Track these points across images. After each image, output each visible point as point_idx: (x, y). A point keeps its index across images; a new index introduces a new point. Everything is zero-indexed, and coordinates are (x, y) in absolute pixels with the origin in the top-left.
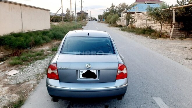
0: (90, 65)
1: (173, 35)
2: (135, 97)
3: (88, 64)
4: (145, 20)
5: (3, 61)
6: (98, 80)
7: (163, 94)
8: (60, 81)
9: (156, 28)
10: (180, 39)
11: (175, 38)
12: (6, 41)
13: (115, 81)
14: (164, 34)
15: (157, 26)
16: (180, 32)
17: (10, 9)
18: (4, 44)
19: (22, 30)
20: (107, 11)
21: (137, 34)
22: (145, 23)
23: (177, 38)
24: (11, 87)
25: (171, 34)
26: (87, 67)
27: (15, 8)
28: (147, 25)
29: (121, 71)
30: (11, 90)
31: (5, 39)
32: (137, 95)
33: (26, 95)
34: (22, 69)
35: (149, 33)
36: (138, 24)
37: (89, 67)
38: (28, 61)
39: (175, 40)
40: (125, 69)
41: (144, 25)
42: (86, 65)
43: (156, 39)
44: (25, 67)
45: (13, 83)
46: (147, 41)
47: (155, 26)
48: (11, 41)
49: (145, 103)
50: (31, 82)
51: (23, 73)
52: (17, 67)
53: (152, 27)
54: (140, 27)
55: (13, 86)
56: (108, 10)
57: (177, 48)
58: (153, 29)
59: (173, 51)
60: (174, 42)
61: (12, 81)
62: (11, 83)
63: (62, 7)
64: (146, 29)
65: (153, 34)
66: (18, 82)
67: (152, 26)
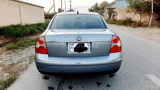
0: (81, 37)
1: (151, 24)
2: (127, 74)
3: (79, 36)
4: (126, 13)
5: (2, 47)
6: (91, 53)
7: (155, 72)
8: (48, 55)
9: (135, 19)
10: (158, 27)
11: (153, 26)
12: (5, 31)
13: (109, 54)
14: (143, 24)
15: (136, 17)
16: (158, 21)
17: (10, 5)
18: (4, 34)
19: (21, 24)
20: (91, 8)
21: (118, 25)
22: (125, 16)
23: (155, 26)
24: (5, 68)
25: (150, 23)
26: (78, 39)
27: (14, 5)
28: (127, 17)
29: (115, 44)
30: (5, 70)
31: (5, 29)
32: (129, 73)
33: (18, 74)
34: (18, 52)
35: (129, 23)
36: (119, 17)
37: (80, 39)
38: (23, 46)
39: (153, 28)
40: (119, 41)
41: (125, 18)
42: (77, 37)
43: (137, 28)
44: (20, 51)
45: (7, 64)
46: (129, 29)
47: (134, 17)
48: (10, 30)
49: (139, 80)
50: (24, 63)
51: (17, 56)
52: (13, 51)
53: (131, 19)
54: (120, 20)
55: (6, 66)
56: (93, 7)
57: (157, 34)
58: (133, 20)
59: (154, 36)
60: (153, 29)
61: (7, 62)
62: (6, 64)
63: (54, 5)
64: (127, 20)
65: (133, 24)
66: (12, 63)
67: (131, 17)
